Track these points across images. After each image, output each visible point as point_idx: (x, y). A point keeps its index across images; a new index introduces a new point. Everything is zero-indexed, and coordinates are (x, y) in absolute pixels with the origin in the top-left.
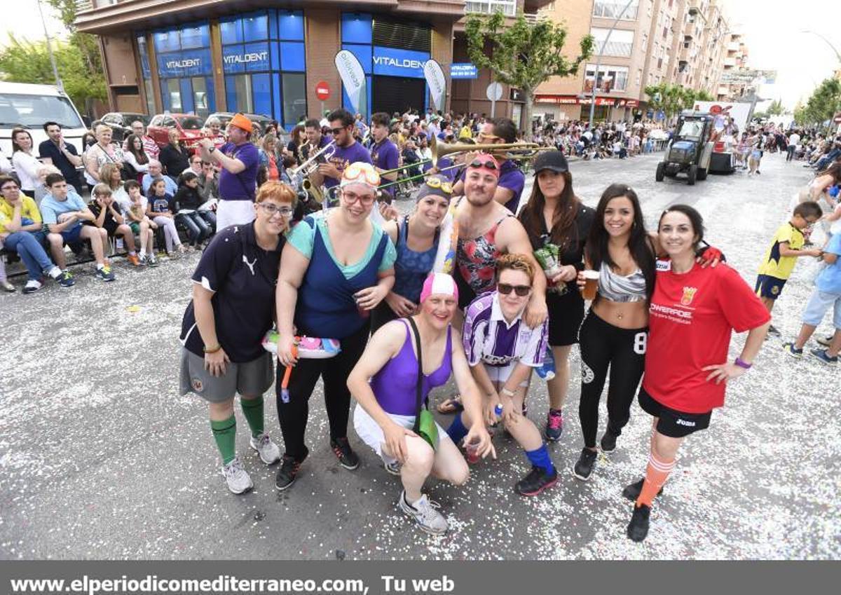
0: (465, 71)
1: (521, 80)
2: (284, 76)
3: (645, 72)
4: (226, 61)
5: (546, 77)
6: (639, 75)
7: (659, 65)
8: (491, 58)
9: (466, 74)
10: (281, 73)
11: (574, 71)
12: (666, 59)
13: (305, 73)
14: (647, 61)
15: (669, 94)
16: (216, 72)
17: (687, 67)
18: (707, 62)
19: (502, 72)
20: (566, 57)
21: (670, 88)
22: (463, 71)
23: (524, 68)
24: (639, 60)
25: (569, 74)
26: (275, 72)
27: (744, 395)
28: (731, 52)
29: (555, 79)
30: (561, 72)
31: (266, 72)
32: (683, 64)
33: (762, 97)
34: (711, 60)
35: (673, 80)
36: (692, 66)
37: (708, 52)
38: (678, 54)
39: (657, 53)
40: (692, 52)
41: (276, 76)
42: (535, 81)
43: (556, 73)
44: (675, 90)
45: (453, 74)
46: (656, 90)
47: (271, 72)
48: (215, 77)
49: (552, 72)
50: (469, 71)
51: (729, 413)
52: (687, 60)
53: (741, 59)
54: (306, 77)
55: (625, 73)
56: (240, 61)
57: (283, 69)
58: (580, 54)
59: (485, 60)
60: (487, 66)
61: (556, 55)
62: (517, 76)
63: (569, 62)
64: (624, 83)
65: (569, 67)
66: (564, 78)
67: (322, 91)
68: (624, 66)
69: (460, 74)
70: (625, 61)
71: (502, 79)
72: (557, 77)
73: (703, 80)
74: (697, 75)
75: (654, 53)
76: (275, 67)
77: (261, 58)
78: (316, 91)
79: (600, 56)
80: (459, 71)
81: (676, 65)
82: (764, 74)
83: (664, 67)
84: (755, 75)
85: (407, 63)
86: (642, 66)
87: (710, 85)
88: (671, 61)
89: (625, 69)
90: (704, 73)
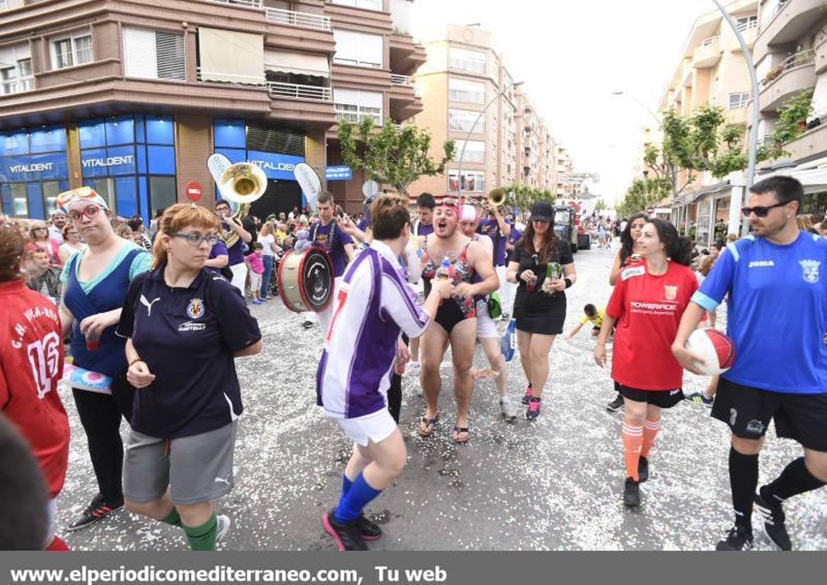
0: (341, 172)
1: (394, 178)
2: (152, 180)
3: (498, 174)
4: (85, 165)
5: (416, 176)
6: (494, 177)
7: (509, 170)
8: (364, 160)
9: (341, 175)
10: (148, 176)
11: (441, 170)
12: (513, 166)
13: (175, 176)
14: (499, 167)
15: (521, 193)
16: (73, 175)
17: (530, 172)
18: (545, 169)
19: (375, 172)
20: (432, 158)
21: (521, 188)
22: (338, 173)
23: (396, 167)
24: (492, 165)
25: (437, 173)
26: (143, 175)
27: (697, 458)
28: (561, 161)
29: (424, 178)
30: (429, 171)
31: (132, 175)
32: (527, 169)
33: (594, 194)
34: (547, 167)
35: (521, 182)
36: (534, 171)
37: (543, 160)
38: (522, 162)
39: (506, 160)
40: (532, 160)
41: (143, 180)
42: (407, 180)
43: (425, 172)
44: (525, 189)
45: (328, 176)
46: (510, 190)
47: (138, 175)
48: (71, 182)
49: (421, 171)
50: (345, 172)
51: (693, 482)
52: (530, 166)
53: (569, 167)
54: (176, 180)
55: (482, 176)
56: (101, 164)
57: (151, 171)
58: (445, 156)
59: (358, 162)
60: (361, 167)
61: (424, 156)
62: (390, 175)
63: (436, 162)
64: (483, 184)
65: (436, 167)
66: (433, 177)
67: (192, 191)
68: (480, 170)
69: (336, 175)
70: (480, 166)
71: (377, 179)
72: (426, 176)
73: (544, 183)
74: (539, 177)
75: (503, 161)
76: (142, 170)
77: (125, 162)
78: (187, 191)
79: (460, 162)
80: (333, 173)
81: (522, 170)
82: (590, 176)
83: (513, 172)
84: (584, 177)
85: (282, 166)
86: (495, 170)
87: (550, 187)
88: (517, 166)
89: (482, 173)
90: (544, 177)
